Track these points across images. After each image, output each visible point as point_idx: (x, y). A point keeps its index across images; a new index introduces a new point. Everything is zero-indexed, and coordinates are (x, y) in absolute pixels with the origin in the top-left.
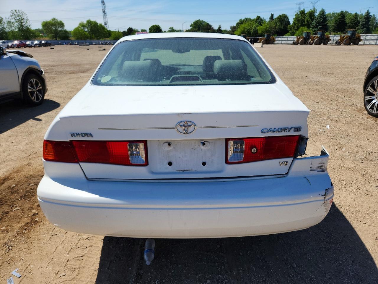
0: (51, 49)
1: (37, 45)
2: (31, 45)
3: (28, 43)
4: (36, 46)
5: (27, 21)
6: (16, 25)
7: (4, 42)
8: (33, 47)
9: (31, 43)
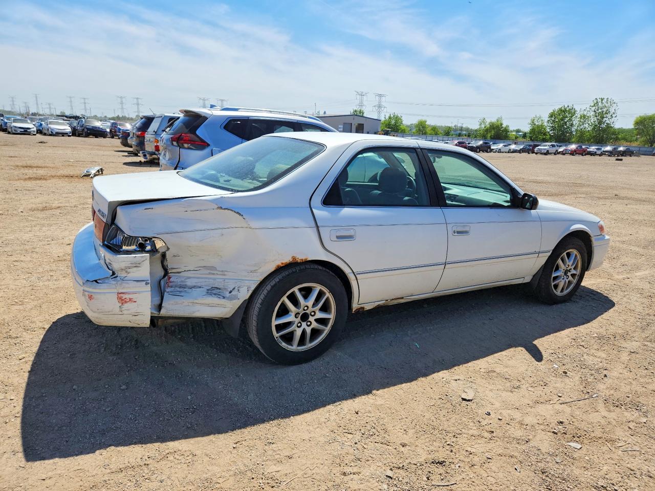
0: (617, 160)
1: (607, 154)
2: (596, 152)
3: (593, 148)
4: (605, 154)
5: (613, 116)
6: (593, 120)
7: (553, 146)
8: (597, 155)
9: (597, 149)
